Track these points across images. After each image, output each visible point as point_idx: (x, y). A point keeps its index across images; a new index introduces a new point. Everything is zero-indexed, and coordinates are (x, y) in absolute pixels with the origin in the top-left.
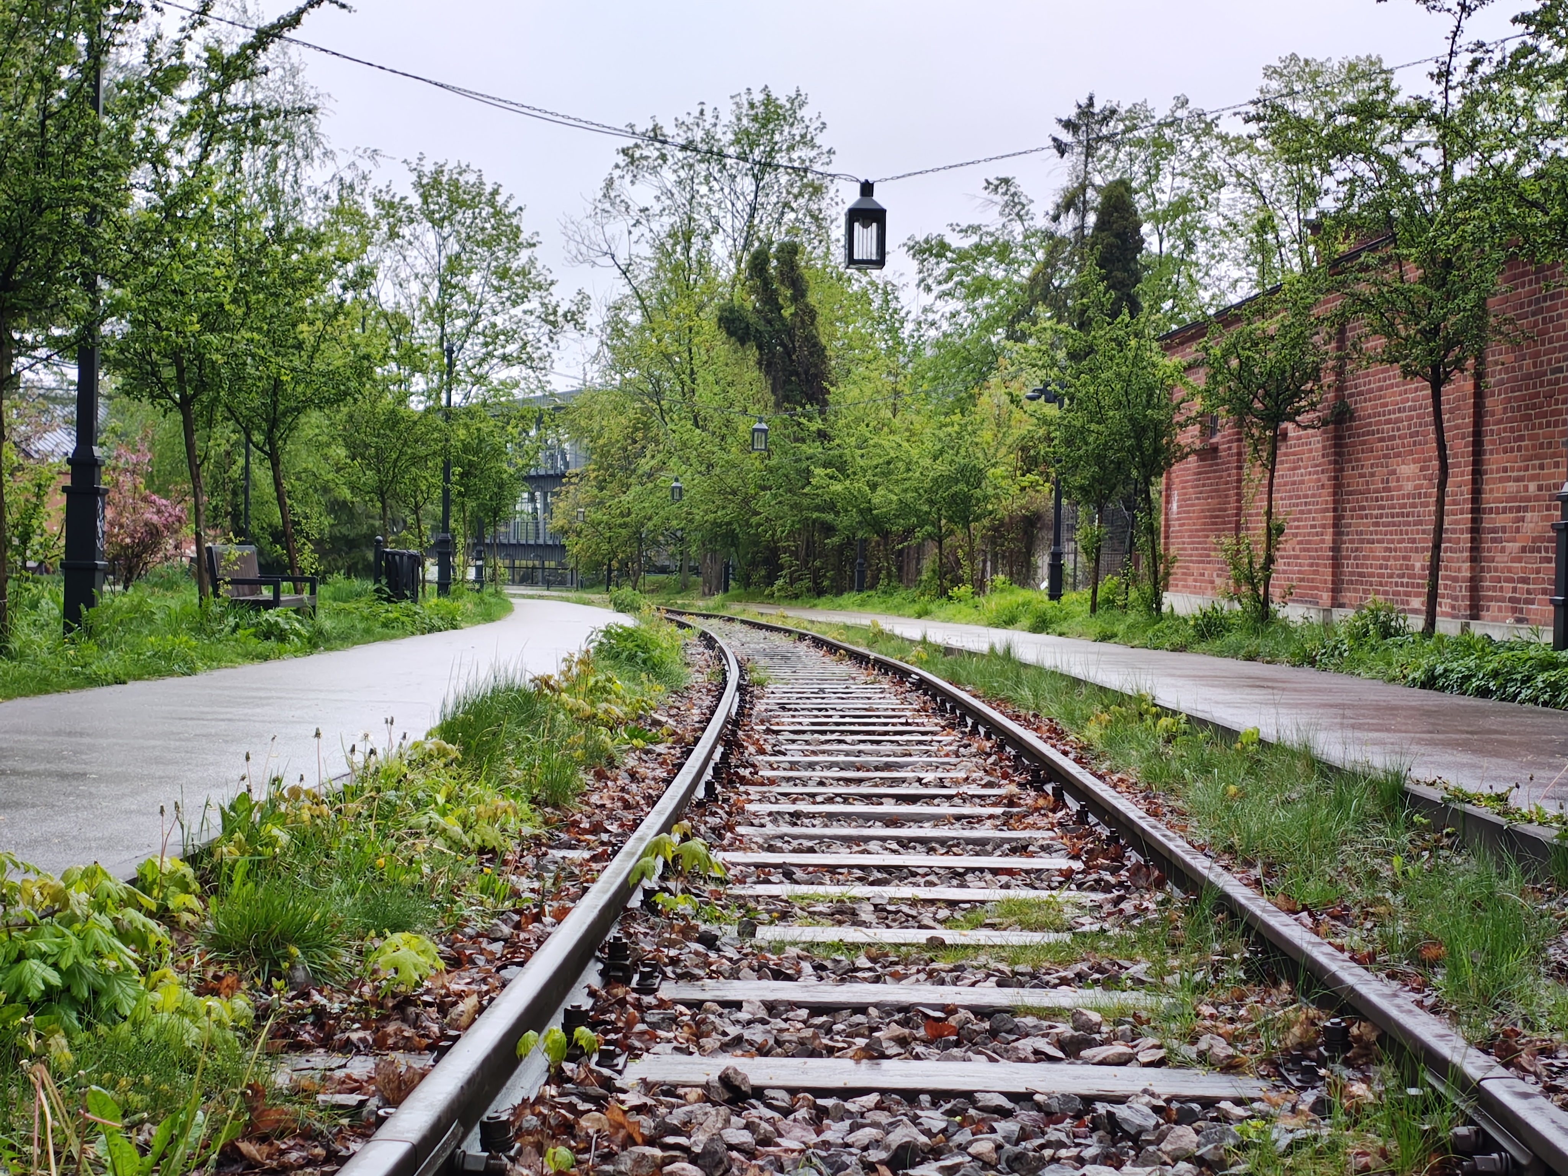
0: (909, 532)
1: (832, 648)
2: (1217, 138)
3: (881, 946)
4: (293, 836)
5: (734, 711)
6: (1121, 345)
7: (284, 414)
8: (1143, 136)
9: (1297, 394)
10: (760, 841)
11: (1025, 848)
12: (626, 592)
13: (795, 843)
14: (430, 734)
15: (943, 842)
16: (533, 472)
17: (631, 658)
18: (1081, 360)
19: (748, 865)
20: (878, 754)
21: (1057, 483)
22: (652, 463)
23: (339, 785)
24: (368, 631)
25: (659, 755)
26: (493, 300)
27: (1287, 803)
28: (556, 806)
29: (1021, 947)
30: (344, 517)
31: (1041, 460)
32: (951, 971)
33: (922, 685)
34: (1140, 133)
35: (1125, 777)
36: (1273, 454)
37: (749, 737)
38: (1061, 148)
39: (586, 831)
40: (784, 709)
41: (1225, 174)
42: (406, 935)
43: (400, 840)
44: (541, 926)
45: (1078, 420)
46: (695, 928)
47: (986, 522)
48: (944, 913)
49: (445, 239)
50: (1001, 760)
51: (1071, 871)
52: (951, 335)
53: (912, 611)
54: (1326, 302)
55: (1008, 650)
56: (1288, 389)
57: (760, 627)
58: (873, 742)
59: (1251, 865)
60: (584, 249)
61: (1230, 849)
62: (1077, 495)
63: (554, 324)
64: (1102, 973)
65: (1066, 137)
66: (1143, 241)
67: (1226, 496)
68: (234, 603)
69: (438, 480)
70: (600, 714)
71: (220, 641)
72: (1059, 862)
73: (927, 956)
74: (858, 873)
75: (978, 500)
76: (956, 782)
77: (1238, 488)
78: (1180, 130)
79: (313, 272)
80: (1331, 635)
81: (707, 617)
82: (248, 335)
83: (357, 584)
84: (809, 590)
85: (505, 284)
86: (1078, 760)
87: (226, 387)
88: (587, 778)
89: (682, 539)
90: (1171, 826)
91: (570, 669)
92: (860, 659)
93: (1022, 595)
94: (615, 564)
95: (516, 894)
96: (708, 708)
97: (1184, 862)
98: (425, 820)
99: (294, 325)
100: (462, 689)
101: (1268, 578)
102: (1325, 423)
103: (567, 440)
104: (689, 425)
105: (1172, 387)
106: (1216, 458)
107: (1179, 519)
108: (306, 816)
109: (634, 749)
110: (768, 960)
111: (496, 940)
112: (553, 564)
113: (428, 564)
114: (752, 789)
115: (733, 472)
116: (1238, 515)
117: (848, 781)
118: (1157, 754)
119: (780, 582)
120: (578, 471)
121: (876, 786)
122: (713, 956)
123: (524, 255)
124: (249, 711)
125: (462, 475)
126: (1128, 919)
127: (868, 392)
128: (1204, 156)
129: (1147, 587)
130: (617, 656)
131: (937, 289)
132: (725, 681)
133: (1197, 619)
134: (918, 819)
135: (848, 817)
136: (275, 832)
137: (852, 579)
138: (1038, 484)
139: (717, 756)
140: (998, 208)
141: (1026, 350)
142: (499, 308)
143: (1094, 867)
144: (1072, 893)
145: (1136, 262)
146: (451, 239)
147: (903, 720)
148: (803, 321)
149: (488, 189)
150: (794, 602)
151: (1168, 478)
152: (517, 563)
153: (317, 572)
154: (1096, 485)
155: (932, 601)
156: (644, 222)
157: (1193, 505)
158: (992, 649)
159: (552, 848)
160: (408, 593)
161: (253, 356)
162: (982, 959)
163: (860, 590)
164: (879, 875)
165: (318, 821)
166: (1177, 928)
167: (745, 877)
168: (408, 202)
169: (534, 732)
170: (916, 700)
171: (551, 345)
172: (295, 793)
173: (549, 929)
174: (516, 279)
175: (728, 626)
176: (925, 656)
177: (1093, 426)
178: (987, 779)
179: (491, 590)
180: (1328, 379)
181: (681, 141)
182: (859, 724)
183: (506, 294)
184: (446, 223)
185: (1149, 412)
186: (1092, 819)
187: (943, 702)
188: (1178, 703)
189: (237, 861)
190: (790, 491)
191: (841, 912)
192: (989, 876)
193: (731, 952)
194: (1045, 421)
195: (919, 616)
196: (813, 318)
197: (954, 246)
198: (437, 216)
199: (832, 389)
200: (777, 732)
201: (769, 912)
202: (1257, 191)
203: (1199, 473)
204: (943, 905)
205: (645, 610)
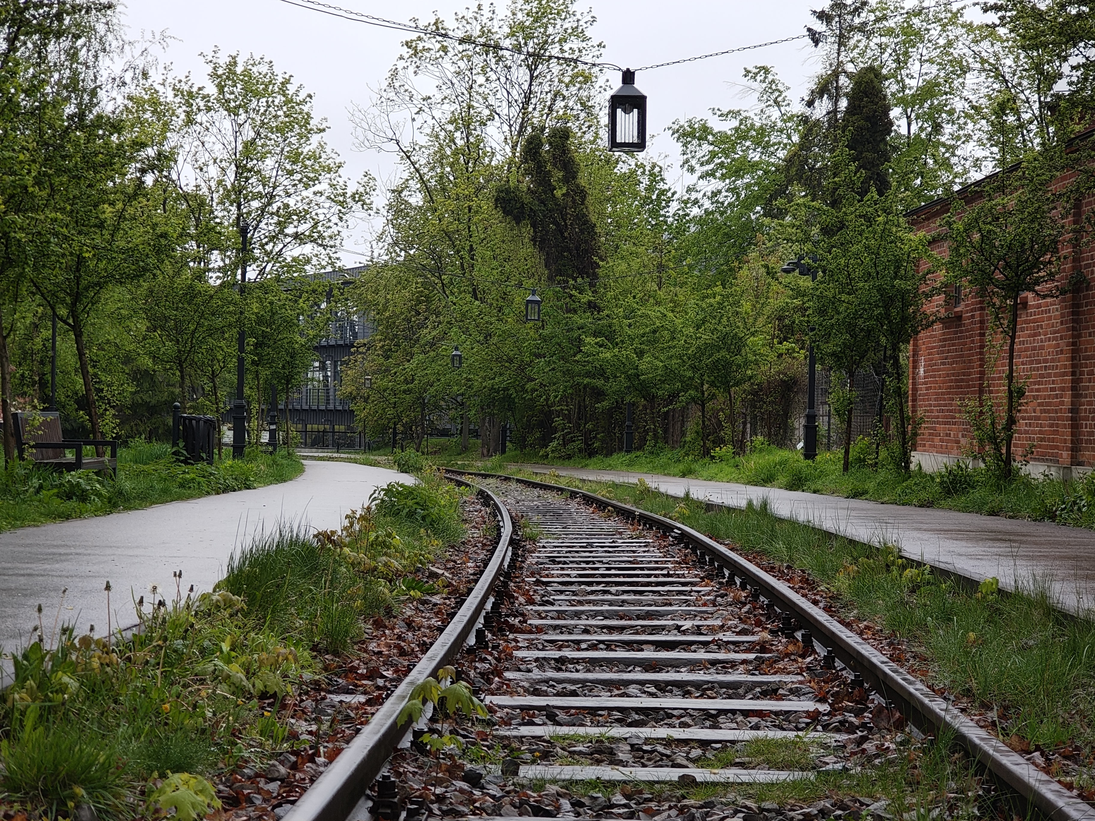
0: (674, 396)
1: (601, 505)
2: (963, 26)
3: (636, 783)
4: (82, 683)
5: (506, 564)
6: (869, 220)
7: (86, 289)
8: (893, 25)
9: (1036, 265)
10: (526, 684)
11: (775, 691)
12: (410, 453)
13: (559, 687)
14: (217, 587)
15: (698, 685)
16: (324, 343)
17: (411, 514)
18: (834, 234)
19: (513, 708)
20: (640, 603)
21: (811, 349)
22: (434, 333)
23: (129, 635)
24: (165, 491)
25: (435, 605)
26: (286, 183)
27: (1024, 649)
28: (336, 654)
29: (767, 784)
30: (146, 385)
31: (796, 328)
32: (701, 807)
33: (684, 538)
34: (891, 23)
35: (871, 625)
36: (1014, 322)
37: (519, 588)
38: (815, 38)
39: (363, 677)
40: (554, 562)
41: (971, 60)
42: (185, 776)
43: (185, 686)
44: (314, 766)
45: (831, 291)
46: (461, 767)
47: (746, 386)
48: (696, 753)
49: (240, 125)
50: (755, 608)
51: (817, 712)
52: (712, 213)
53: (676, 470)
54: (1064, 178)
55: (765, 504)
56: (1027, 260)
57: (535, 485)
58: (635, 592)
59: (988, 707)
60: (370, 136)
61: (968, 693)
62: (829, 361)
63: (341, 204)
64: (843, 810)
65: (819, 27)
66: (892, 124)
67: (970, 361)
68: (38, 466)
69: (233, 350)
70: (381, 567)
71: (24, 501)
72: (809, 705)
73: (679, 793)
74: (617, 715)
75: (739, 366)
76: (712, 630)
77: (981, 353)
78: (928, 21)
79: (113, 157)
80: (1070, 491)
81: (485, 476)
82: (53, 215)
83: (157, 447)
84: (580, 451)
85: (297, 168)
86: (827, 609)
87: (31, 263)
88: (367, 627)
89: (462, 404)
90: (912, 671)
91: (352, 524)
92: (626, 515)
93: (780, 455)
94: (400, 427)
95: (294, 736)
96: (482, 561)
97: (922, 704)
98: (210, 668)
99: (96, 206)
100: (248, 544)
101: (1010, 438)
102: (1063, 292)
103: (355, 313)
104: (469, 297)
105: (919, 259)
106: (960, 326)
107: (925, 383)
108: (96, 663)
109: (411, 600)
110: (529, 797)
111: (273, 780)
112: (342, 428)
113: (224, 428)
114: (520, 637)
115: (510, 341)
116: (980, 379)
117: (611, 629)
118: (903, 603)
119: (554, 444)
120: (366, 341)
121: (637, 633)
122: (477, 793)
123: (315, 139)
124: (48, 567)
125: (256, 345)
126: (870, 759)
127: (635, 266)
128: (950, 44)
129: (895, 445)
130: (397, 514)
131: (700, 170)
132: (499, 536)
133: (943, 477)
134: (675, 665)
135: (610, 663)
136: (66, 679)
137: (620, 440)
138: (794, 351)
139: (488, 606)
140: (758, 94)
141: (781, 225)
142: (292, 191)
143: (840, 709)
144: (817, 734)
145: (886, 144)
146: (247, 125)
147: (665, 572)
148: (574, 201)
149: (280, 80)
150: (567, 462)
151: (915, 345)
152: (309, 427)
153: (118, 437)
154: (847, 351)
155: (696, 461)
156: (427, 110)
157: (939, 370)
158: (750, 504)
159: (330, 692)
160: (204, 455)
161: (56, 235)
162: (731, 796)
163: (628, 451)
164: (637, 717)
165: (108, 669)
166: (915, 767)
167: (511, 719)
168: (205, 92)
169: (316, 584)
170: (678, 553)
171: (340, 224)
172: (86, 641)
173: (322, 769)
174: (308, 163)
175: (504, 486)
176: (687, 512)
177: (844, 297)
178: (742, 626)
179: (284, 452)
180: (1066, 251)
181: (460, 34)
182: (624, 576)
183: (297, 177)
184: (241, 111)
185: (897, 282)
186: (838, 664)
187: (703, 555)
188: (922, 555)
189: (27, 707)
190: (563, 358)
191: (600, 752)
192: (740, 718)
193: (494, 790)
194: (799, 293)
195: (684, 476)
196: (583, 198)
197: (716, 130)
198: (232, 104)
199: (601, 263)
200: (547, 584)
201: (532, 751)
202: (999, 76)
203: (945, 340)
204: (696, 745)
205: (427, 472)
